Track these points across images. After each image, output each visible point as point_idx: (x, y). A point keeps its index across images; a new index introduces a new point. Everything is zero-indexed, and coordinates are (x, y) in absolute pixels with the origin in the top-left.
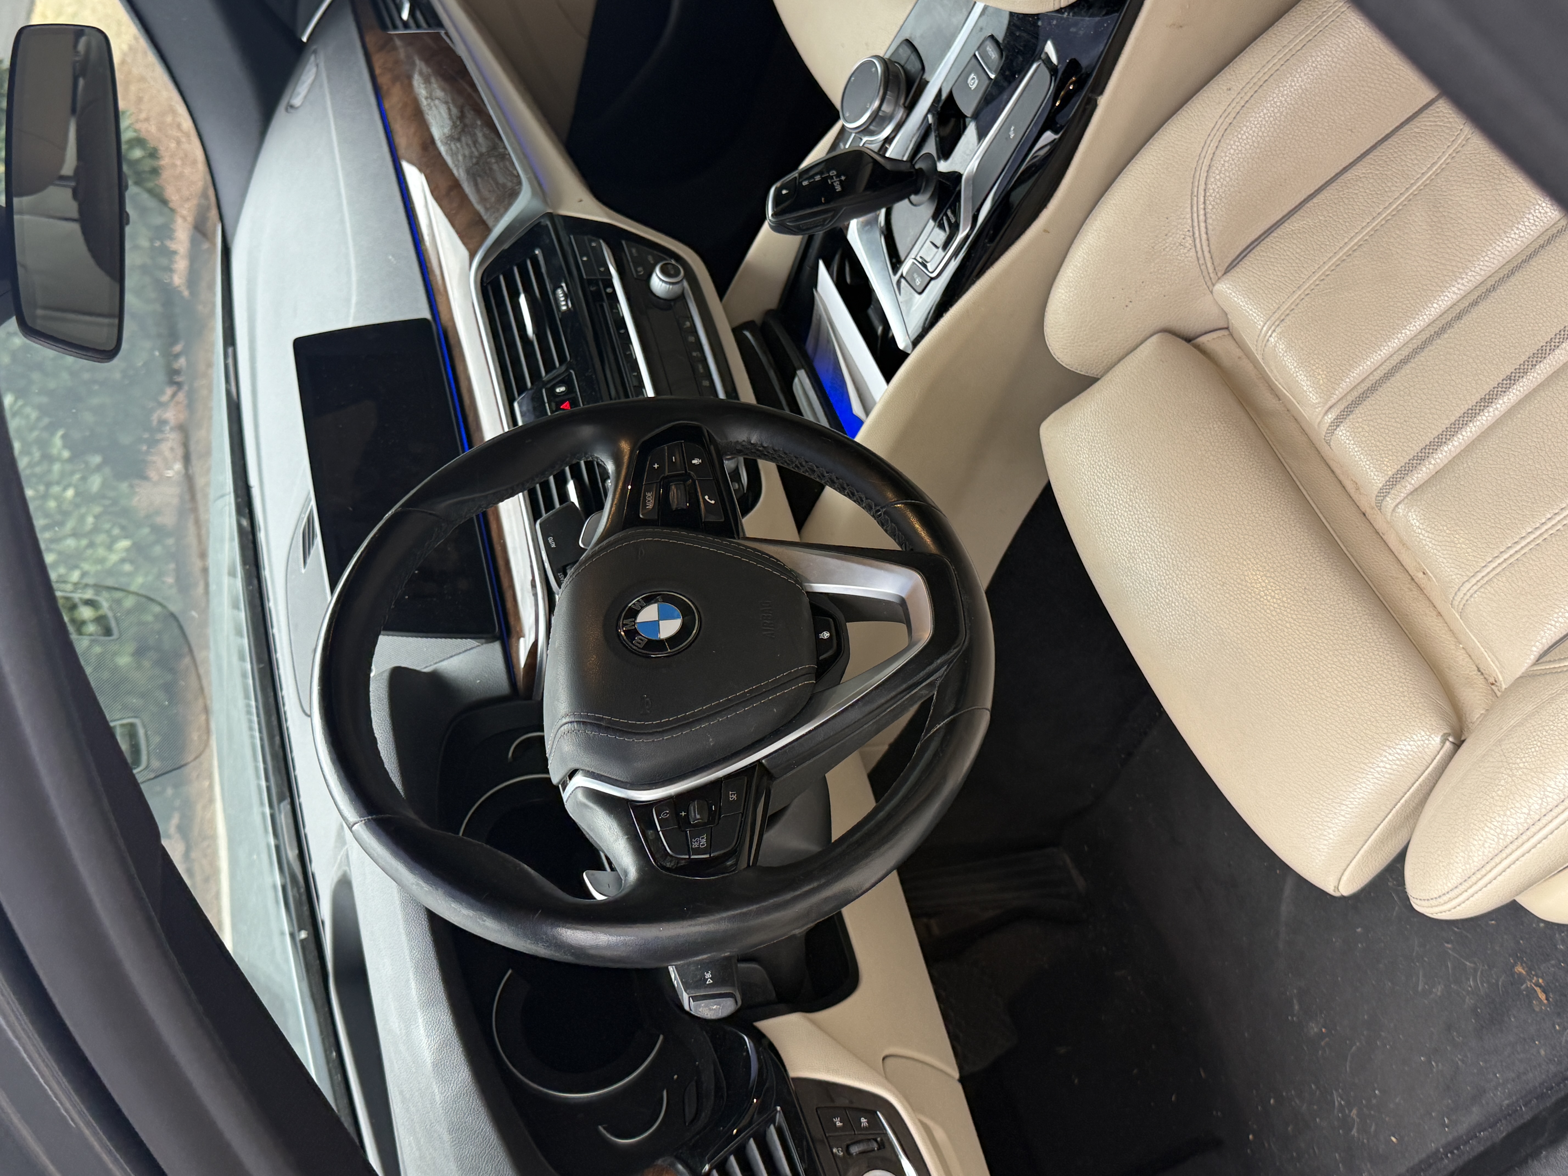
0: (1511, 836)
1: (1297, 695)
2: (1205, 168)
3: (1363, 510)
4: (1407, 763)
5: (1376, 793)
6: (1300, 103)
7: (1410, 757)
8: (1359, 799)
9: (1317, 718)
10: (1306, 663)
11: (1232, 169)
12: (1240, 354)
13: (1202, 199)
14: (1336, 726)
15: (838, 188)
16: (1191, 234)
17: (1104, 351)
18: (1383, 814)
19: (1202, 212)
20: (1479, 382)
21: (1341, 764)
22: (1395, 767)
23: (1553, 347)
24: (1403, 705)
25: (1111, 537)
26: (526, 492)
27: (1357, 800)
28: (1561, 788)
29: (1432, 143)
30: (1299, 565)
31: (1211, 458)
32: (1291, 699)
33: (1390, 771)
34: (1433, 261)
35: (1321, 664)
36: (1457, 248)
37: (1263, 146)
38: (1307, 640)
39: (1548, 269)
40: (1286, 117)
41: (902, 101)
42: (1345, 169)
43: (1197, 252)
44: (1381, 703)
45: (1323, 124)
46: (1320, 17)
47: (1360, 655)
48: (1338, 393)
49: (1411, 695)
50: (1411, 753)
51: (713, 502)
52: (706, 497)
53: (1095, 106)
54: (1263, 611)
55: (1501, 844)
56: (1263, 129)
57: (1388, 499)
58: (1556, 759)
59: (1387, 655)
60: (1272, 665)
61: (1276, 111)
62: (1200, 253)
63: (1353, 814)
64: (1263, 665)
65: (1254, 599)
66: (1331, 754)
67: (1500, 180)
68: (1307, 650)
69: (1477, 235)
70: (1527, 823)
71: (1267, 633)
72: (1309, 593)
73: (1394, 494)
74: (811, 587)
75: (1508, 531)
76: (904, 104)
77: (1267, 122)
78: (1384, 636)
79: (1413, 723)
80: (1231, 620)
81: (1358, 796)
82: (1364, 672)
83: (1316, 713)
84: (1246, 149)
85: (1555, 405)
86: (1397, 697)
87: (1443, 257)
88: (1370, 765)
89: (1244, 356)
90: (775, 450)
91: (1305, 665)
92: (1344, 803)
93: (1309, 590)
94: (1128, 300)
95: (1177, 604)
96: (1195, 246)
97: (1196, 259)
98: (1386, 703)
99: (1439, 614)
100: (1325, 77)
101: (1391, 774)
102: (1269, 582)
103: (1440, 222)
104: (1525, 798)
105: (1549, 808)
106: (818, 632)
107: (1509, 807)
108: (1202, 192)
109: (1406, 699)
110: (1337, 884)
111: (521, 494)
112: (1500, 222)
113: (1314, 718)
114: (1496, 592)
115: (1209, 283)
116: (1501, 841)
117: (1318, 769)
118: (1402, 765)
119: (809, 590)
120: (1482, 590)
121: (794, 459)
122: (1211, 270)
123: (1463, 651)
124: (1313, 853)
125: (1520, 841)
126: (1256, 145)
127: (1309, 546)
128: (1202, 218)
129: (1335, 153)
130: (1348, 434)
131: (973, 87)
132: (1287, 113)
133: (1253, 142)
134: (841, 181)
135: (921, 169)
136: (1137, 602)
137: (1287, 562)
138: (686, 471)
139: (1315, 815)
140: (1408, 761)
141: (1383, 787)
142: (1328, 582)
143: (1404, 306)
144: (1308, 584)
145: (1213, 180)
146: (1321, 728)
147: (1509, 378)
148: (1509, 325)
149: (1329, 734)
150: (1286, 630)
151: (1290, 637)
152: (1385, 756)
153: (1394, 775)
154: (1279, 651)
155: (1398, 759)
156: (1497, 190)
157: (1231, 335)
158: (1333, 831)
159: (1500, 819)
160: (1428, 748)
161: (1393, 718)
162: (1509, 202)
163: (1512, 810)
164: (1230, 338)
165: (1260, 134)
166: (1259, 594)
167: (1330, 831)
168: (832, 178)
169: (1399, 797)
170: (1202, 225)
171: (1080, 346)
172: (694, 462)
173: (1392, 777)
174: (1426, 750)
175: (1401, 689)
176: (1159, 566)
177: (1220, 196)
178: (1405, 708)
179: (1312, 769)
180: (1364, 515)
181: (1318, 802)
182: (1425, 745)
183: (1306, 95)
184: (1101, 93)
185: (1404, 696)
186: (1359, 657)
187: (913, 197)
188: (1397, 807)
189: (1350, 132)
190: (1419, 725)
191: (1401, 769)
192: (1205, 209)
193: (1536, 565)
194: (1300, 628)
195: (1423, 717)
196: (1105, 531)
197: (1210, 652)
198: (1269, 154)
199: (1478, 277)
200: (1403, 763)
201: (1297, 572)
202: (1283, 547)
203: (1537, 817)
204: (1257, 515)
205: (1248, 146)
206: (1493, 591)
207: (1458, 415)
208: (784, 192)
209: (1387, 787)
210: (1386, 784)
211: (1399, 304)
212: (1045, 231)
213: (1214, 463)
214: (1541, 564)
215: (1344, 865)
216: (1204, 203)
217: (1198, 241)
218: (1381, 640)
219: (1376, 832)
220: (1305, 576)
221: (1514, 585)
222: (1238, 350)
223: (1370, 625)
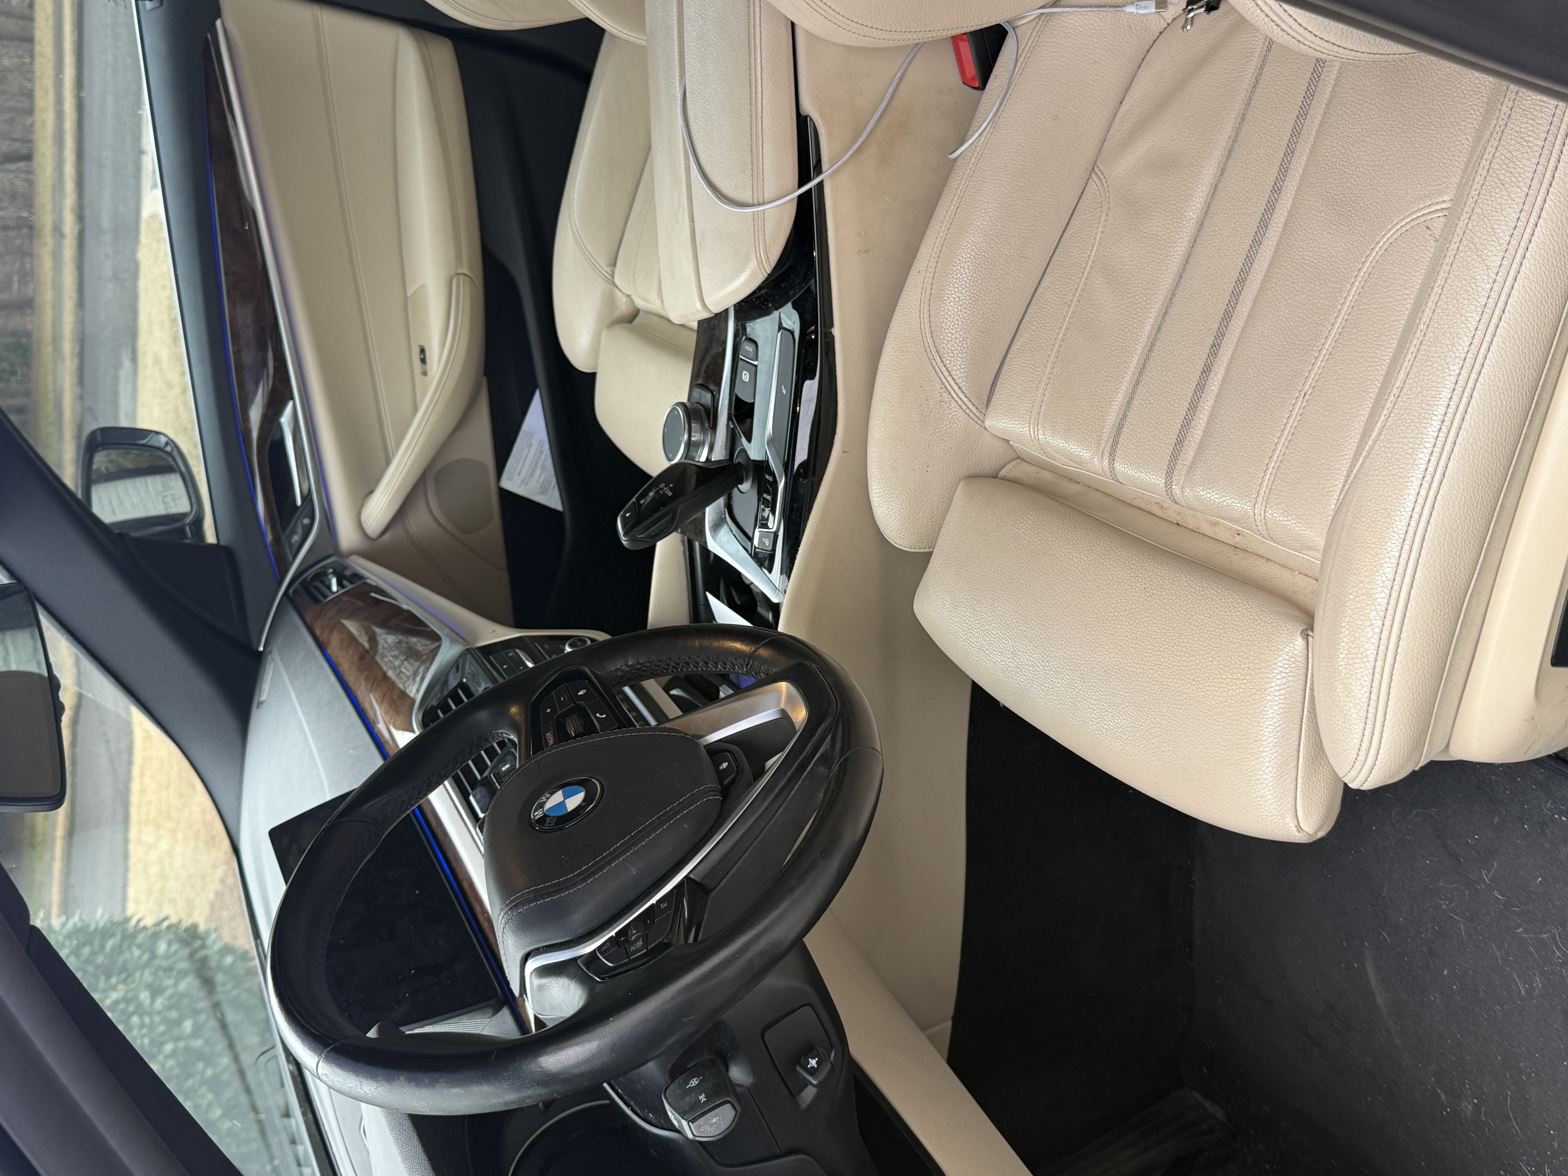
0: (1372, 654)
1: (1178, 674)
2: (929, 335)
3: (1175, 522)
4: (1286, 673)
5: (1278, 714)
6: (974, 254)
7: (1286, 666)
8: (1267, 728)
9: (1202, 682)
10: (1172, 644)
11: (949, 326)
12: (1037, 469)
13: (939, 361)
14: (1218, 678)
15: (670, 494)
16: (945, 389)
17: (931, 519)
18: (1295, 733)
19: (944, 369)
20: (1194, 362)
21: (1237, 707)
22: (1278, 682)
23: (1233, 306)
24: (1258, 627)
25: (994, 650)
26: (451, 778)
27: (1266, 730)
28: (1382, 585)
29: (1085, 233)
30: (1132, 575)
31: (1036, 540)
32: (1175, 681)
33: (1277, 688)
34: (1122, 304)
35: (1183, 637)
36: (1134, 285)
37: (963, 298)
38: (1164, 627)
39: (1202, 257)
40: (968, 269)
41: (707, 425)
42: (1036, 289)
43: (957, 402)
44: (1241, 636)
45: (999, 262)
46: (957, 189)
47: (1209, 611)
48: (1104, 438)
49: (1261, 617)
50: (1285, 662)
51: (604, 716)
52: (598, 715)
53: (833, 338)
54: (1123, 626)
55: (1369, 667)
56: (956, 286)
57: (1174, 487)
58: (1364, 564)
59: (1229, 599)
60: (1149, 664)
61: (959, 268)
62: (959, 401)
63: (1270, 745)
64: (1143, 669)
65: (1112, 622)
66: (1226, 704)
67: (1140, 223)
68: (1168, 634)
69: (1144, 269)
70: (1376, 633)
71: (1134, 642)
72: (1149, 590)
73: (1176, 480)
74: (706, 740)
75: (1264, 446)
76: (709, 426)
77: (956, 279)
78: (1220, 587)
79: (1273, 637)
80: (1104, 650)
81: (1265, 726)
82: (1218, 622)
83: (1200, 679)
84: (952, 307)
85: (1253, 340)
86: (1252, 625)
87: (1128, 297)
88: (1259, 692)
89: (1040, 470)
90: (651, 662)
91: (1173, 647)
92: (1257, 739)
93: (1148, 587)
94: (925, 466)
95: (1061, 667)
96: (953, 398)
97: (958, 407)
98: (1245, 635)
99: (1268, 560)
100: (982, 226)
101: (1280, 690)
102: (1117, 601)
103: (1114, 277)
104: (1361, 613)
105: (1383, 608)
106: (717, 765)
107: (1355, 629)
108: (935, 354)
109: (1259, 621)
110: (1296, 823)
111: (446, 783)
112: (1155, 250)
113: (1200, 684)
114: (1279, 495)
115: (979, 422)
116: (1367, 664)
117: (1224, 724)
118: (1284, 677)
119: (705, 743)
120: (1269, 501)
121: (669, 661)
122: (975, 411)
123: (1300, 575)
124: (1260, 803)
125: (1381, 653)
126: (957, 300)
127: (1134, 557)
128: (946, 373)
129: (1021, 279)
130: (1123, 460)
131: (747, 380)
132: (968, 266)
133: (954, 298)
134: (671, 489)
135: (739, 463)
136: (1034, 688)
137: (1123, 578)
138: (575, 703)
139: (1241, 766)
140: (1287, 671)
141: (1280, 706)
142: (1159, 574)
143: (1117, 348)
144: (1145, 584)
145: (939, 341)
146: (1208, 688)
147: (1213, 346)
148: (1195, 311)
149: (1216, 689)
150: (1146, 629)
151: (1152, 633)
152: (1266, 677)
153: (1283, 689)
154: (1150, 649)
155: (1278, 674)
156: (1141, 230)
157: (1023, 460)
158: (1263, 771)
159: (1355, 645)
160: (1296, 650)
161: (1256, 642)
162: (1154, 233)
163: (1358, 630)
164: (1024, 462)
165: (956, 290)
166: (1114, 615)
167: (1261, 773)
168: (662, 489)
169: (1299, 709)
170: (949, 378)
171: (909, 523)
172: (579, 694)
173: (1282, 692)
174: (1295, 652)
175: (1252, 617)
176: (1036, 647)
177: (951, 350)
178: (1261, 629)
179: (1219, 727)
180: (1178, 524)
181: (1238, 752)
182: (1292, 649)
183: (975, 246)
184: (832, 325)
185: (1256, 621)
186: (1208, 613)
187: (739, 486)
188: (1304, 721)
189: (1024, 259)
190: (1278, 635)
191: (1284, 681)
192: (945, 366)
193: (1296, 455)
194: (1155, 621)
195: (1279, 627)
196: (988, 650)
197: (1102, 687)
198: (971, 301)
199: (1160, 297)
200: (1283, 675)
201: (1133, 581)
202: (1114, 569)
203: (1380, 623)
204: (1086, 559)
205: (952, 304)
206: (1277, 497)
207: (1191, 395)
208: (628, 515)
209: (1283, 704)
210: (1280, 702)
211: (1113, 348)
212: (844, 452)
213: (1039, 542)
214: (1299, 452)
215: (1291, 799)
216: (942, 361)
217: (952, 392)
218: (1220, 591)
219: (1301, 754)
220: (1140, 579)
221: (1288, 481)
222: (1033, 468)
223: (1206, 585)
